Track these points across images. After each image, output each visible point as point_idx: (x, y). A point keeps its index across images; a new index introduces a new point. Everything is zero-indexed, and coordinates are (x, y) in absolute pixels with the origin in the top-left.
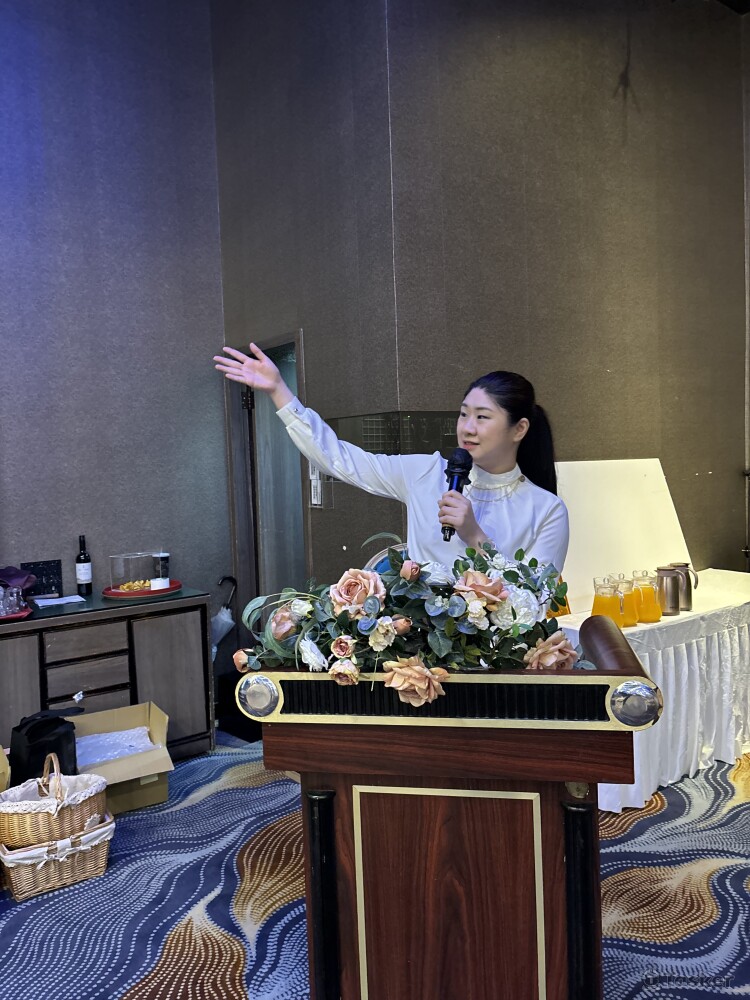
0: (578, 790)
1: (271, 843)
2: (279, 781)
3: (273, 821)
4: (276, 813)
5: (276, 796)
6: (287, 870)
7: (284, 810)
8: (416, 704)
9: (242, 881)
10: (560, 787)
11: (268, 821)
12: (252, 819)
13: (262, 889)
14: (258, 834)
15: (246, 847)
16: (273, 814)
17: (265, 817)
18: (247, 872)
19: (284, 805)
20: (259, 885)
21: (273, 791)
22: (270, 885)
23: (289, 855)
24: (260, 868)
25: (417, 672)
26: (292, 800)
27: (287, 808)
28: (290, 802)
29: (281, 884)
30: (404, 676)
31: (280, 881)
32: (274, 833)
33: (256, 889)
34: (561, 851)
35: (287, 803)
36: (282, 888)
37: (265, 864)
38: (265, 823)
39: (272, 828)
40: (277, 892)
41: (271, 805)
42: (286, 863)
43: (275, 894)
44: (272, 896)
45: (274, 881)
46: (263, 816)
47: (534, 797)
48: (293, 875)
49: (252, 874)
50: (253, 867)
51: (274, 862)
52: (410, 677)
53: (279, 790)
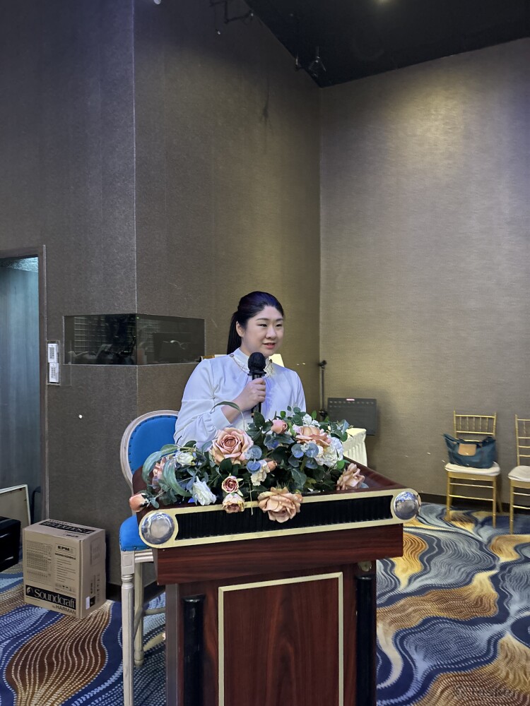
0: (366, 566)
1: (32, 658)
2: (20, 608)
3: (27, 640)
4: (27, 633)
5: (22, 620)
6: (53, 676)
7: (33, 630)
8: (281, 521)
9: (17, 693)
10: (355, 566)
11: (23, 641)
12: (7, 642)
13: (38, 696)
14: (17, 654)
15: (10, 665)
16: (25, 635)
17: (18, 638)
18: (19, 685)
19: (32, 626)
20: (33, 693)
21: (18, 617)
22: (43, 691)
23: (51, 665)
24: (30, 679)
25: (288, 498)
26: (38, 621)
27: (36, 628)
28: (36, 622)
29: (53, 688)
30: (277, 502)
31: (50, 686)
32: (31, 650)
33: (32, 697)
34: (354, 607)
35: (34, 624)
36: (55, 691)
37: (32, 675)
38: (21, 643)
39: (28, 646)
40: (52, 695)
41: (21, 627)
42: (51, 671)
43: (50, 697)
44: (48, 699)
45: (46, 687)
46: (16, 638)
47: (339, 575)
48: (60, 679)
49: (24, 685)
50: (23, 680)
51: (39, 672)
52: (282, 501)
53: (24, 614)
